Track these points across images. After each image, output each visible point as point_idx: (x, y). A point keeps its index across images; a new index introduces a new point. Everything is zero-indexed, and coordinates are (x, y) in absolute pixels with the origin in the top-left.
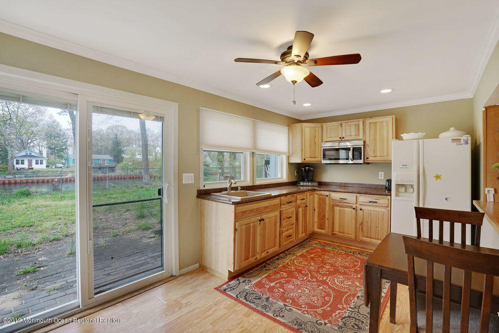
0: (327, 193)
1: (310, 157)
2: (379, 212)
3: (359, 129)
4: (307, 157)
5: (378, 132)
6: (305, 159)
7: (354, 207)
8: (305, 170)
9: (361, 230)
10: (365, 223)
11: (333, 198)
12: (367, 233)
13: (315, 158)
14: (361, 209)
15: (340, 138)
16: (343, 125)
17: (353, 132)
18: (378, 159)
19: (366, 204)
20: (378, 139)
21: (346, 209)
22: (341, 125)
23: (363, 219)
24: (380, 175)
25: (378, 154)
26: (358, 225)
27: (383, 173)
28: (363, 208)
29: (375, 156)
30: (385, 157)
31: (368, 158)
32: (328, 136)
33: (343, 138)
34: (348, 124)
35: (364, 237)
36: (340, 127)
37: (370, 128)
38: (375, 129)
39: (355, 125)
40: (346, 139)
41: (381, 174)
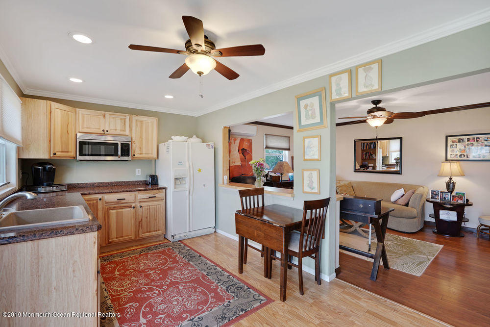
0: (99, 196)
1: (62, 152)
2: (149, 206)
3: (125, 124)
4: (59, 152)
5: (144, 130)
6: (55, 154)
7: (133, 205)
8: (44, 169)
9: (140, 228)
10: (144, 219)
11: (107, 201)
12: (147, 228)
13: (68, 152)
14: (141, 207)
15: (103, 131)
16: (107, 116)
17: (119, 127)
18: (144, 156)
19: (146, 200)
20: (144, 137)
21: (123, 210)
22: (104, 116)
23: (142, 217)
24: (137, 172)
25: (144, 151)
26: (137, 224)
27: (140, 170)
28: (142, 204)
29: (141, 154)
30: (150, 155)
31: (134, 155)
32: (85, 126)
33: (107, 131)
34: (113, 116)
35: (145, 233)
36: (102, 117)
37: (137, 125)
38: (141, 127)
39: (121, 119)
40: (110, 132)
41: (139, 171)
